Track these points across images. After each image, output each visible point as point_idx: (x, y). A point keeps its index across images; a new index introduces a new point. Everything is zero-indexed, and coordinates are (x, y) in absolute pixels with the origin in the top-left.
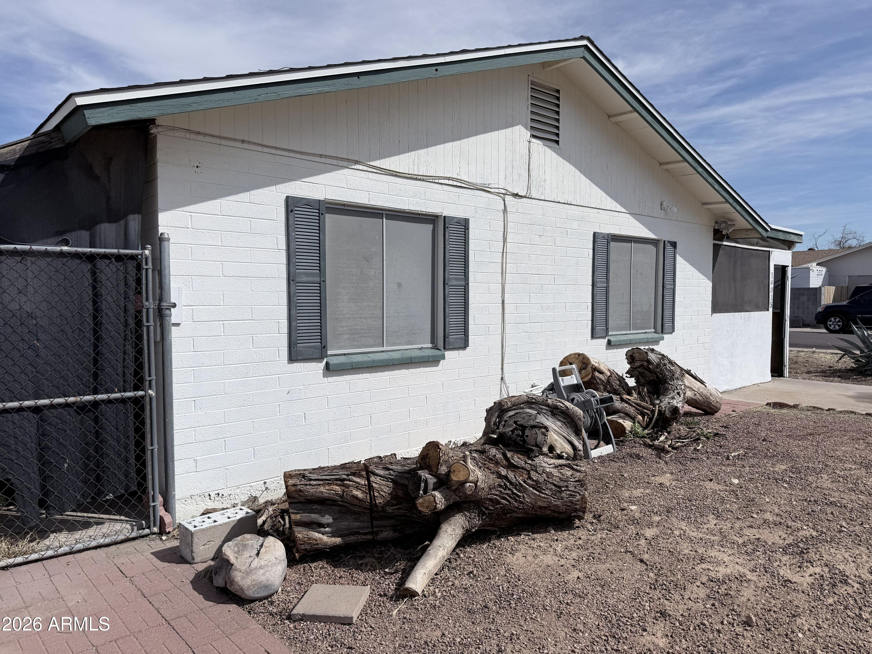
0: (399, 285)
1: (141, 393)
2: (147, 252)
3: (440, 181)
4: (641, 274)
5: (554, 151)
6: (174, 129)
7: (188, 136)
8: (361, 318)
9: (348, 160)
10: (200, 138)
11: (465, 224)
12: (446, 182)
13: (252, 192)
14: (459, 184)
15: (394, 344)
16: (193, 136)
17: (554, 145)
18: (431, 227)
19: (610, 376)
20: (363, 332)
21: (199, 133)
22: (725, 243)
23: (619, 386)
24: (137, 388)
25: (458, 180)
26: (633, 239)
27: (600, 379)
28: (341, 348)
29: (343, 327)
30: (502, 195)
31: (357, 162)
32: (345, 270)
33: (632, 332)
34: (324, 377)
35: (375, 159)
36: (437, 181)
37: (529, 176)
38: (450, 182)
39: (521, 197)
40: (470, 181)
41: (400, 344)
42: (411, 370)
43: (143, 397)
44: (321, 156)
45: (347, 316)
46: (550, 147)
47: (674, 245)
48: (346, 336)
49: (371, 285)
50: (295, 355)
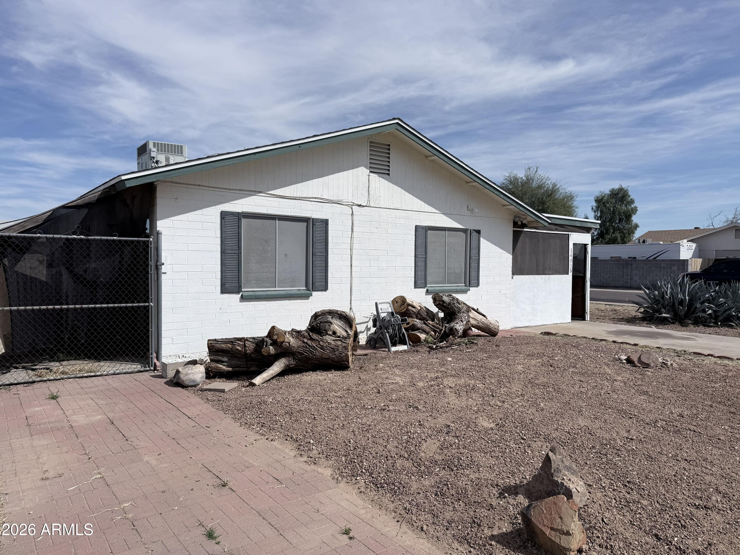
0: (286, 255)
1: (147, 304)
2: (151, 239)
3: (310, 200)
4: (454, 250)
5: (386, 180)
6: (165, 182)
7: (172, 184)
8: (263, 272)
9: (255, 191)
10: (177, 185)
11: (326, 222)
12: (314, 200)
13: (203, 210)
14: (322, 201)
15: (283, 287)
16: (174, 184)
17: (387, 176)
18: (306, 224)
19: (420, 310)
20: (264, 279)
21: (177, 183)
22: (525, 230)
23: (426, 315)
24: (145, 302)
25: (321, 199)
26: (447, 229)
27: (413, 311)
28: (251, 288)
29: (252, 277)
30: (351, 206)
31: (260, 192)
32: (254, 247)
33: (446, 285)
34: (240, 302)
35: (271, 190)
36: (308, 200)
37: (369, 194)
38: (317, 200)
39: (363, 206)
40: (329, 199)
41: (286, 287)
42: (291, 301)
43: (148, 306)
44: (240, 190)
45: (255, 271)
46: (383, 178)
47: (478, 232)
48: (254, 282)
49: (269, 255)
50: (224, 290)
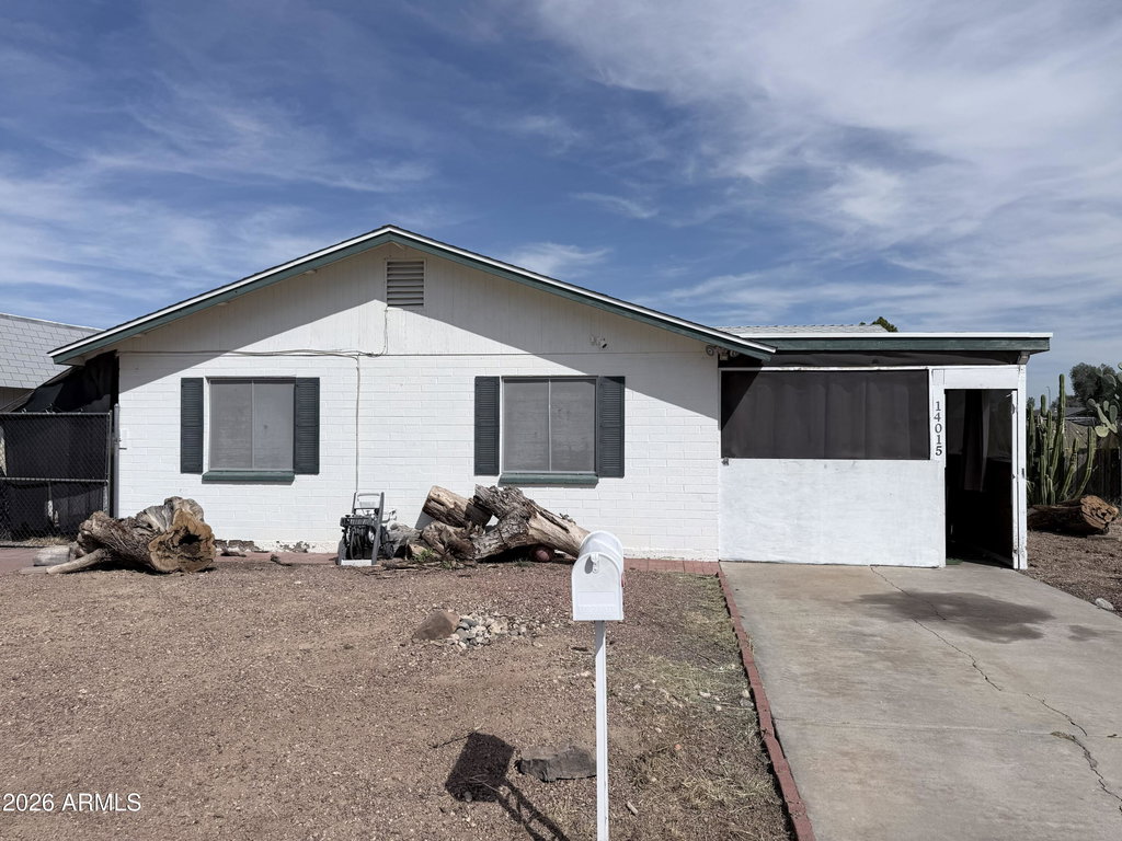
2: (109, 414)
3: (293, 354)
5: (417, 313)
6: (125, 352)
7: (132, 354)
8: (236, 448)
9: (220, 351)
11: (315, 382)
12: (299, 353)
13: (163, 378)
14: (310, 354)
15: (261, 467)
17: (420, 308)
20: (237, 457)
21: (137, 352)
22: (763, 369)
26: (548, 379)
28: (221, 467)
29: (223, 454)
30: (356, 357)
31: (226, 352)
32: (225, 418)
33: (551, 472)
34: (202, 483)
35: (239, 348)
36: (290, 354)
37: (386, 338)
38: (302, 353)
39: (377, 355)
40: (321, 350)
41: (266, 467)
43: (104, 483)
44: (203, 352)
45: (226, 447)
46: (411, 311)
47: (621, 380)
48: (225, 460)
49: (243, 427)
50: (185, 469)
